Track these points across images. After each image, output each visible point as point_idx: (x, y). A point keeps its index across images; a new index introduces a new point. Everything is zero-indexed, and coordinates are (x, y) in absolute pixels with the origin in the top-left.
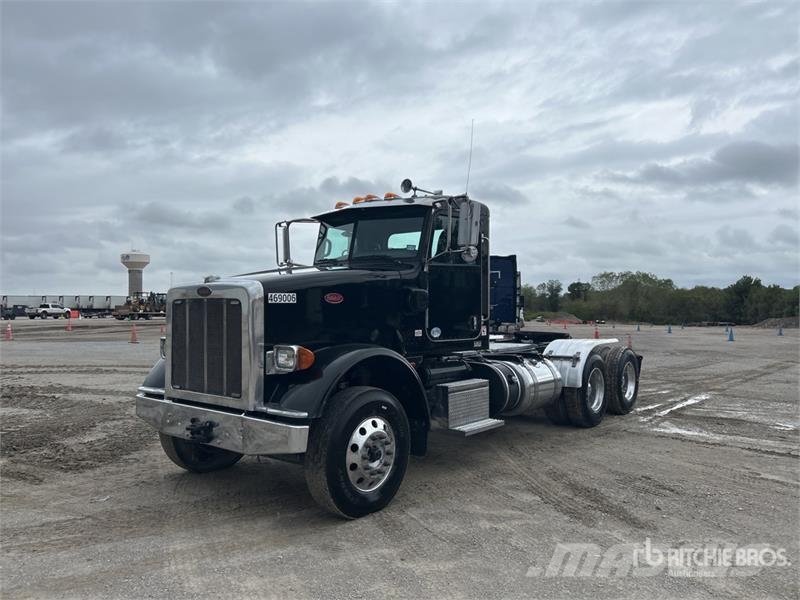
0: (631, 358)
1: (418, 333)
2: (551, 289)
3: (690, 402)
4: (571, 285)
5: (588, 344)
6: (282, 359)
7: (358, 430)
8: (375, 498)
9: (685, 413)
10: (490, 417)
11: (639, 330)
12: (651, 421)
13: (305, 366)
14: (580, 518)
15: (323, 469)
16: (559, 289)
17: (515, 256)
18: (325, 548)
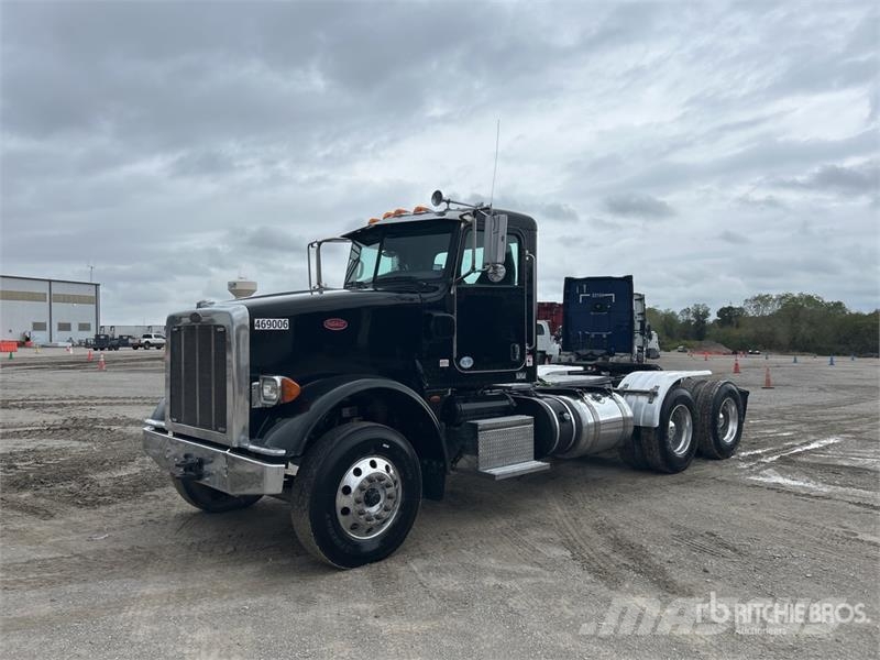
0: (731, 393)
1: (444, 363)
2: (696, 315)
3: (812, 446)
4: (721, 310)
5: (671, 377)
6: (266, 391)
7: (352, 470)
8: (375, 546)
9: (799, 459)
10: (535, 459)
11: (795, 361)
12: (751, 467)
13: (288, 400)
14: (605, 578)
15: (307, 512)
16: (706, 314)
17: (631, 277)
18: (298, 600)
